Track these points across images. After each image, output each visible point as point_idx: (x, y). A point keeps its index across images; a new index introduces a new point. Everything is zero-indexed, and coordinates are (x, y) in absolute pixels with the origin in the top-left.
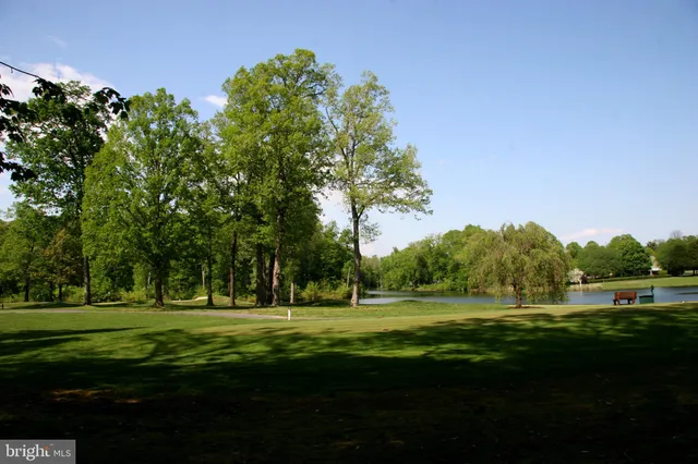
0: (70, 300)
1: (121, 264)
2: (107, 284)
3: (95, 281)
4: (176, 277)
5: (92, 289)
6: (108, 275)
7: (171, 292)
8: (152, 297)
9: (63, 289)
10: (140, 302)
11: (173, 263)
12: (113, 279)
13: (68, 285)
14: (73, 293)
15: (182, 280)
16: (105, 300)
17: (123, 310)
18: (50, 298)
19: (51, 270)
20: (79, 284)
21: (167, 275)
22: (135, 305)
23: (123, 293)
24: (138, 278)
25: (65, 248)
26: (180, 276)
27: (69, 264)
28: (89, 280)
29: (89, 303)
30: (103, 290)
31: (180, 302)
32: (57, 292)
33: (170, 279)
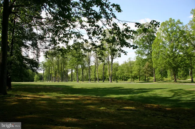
0: (150, 80)
1: (163, 70)
2: (160, 76)
3: (156, 75)
4: (180, 73)
5: (156, 77)
6: (160, 73)
7: (179, 78)
8: (173, 79)
9: (148, 78)
10: (170, 81)
11: (179, 69)
12: (162, 74)
13: (150, 76)
14: (151, 79)
15: (182, 74)
16: (160, 80)
17: (165, 83)
18: (145, 80)
19: (145, 73)
20: (153, 76)
21: (177, 73)
22: (168, 82)
23: (164, 78)
24: (169, 74)
25: (148, 67)
26: (182, 73)
27: (150, 71)
28: (155, 75)
29: (155, 81)
30: (159, 78)
31: (182, 81)
32: (147, 78)
33: (179, 74)
